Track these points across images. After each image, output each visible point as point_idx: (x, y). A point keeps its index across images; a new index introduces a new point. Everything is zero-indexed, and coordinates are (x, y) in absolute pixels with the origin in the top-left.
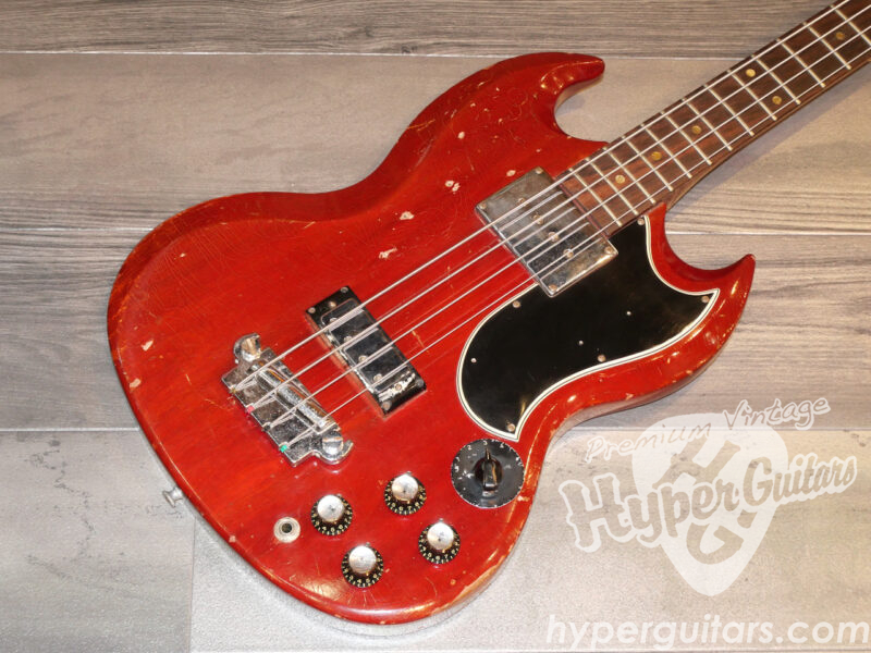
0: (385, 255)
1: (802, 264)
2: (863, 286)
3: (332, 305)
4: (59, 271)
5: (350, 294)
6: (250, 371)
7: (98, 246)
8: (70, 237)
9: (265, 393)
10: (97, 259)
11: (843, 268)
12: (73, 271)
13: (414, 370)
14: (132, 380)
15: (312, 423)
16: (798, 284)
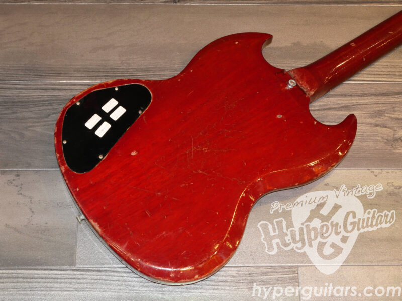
1: (351, 96)
2: (378, 105)
7: (37, 89)
8: (25, 85)
11: (369, 98)
16: (349, 104)
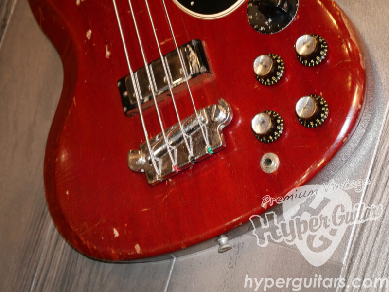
0: (108, 53)
3: (126, 94)
4: (60, 284)
5: (122, 80)
6: (150, 162)
9: (168, 155)
10: (60, 256)
12: (62, 274)
13: (185, 46)
14: (135, 250)
15: (198, 126)
